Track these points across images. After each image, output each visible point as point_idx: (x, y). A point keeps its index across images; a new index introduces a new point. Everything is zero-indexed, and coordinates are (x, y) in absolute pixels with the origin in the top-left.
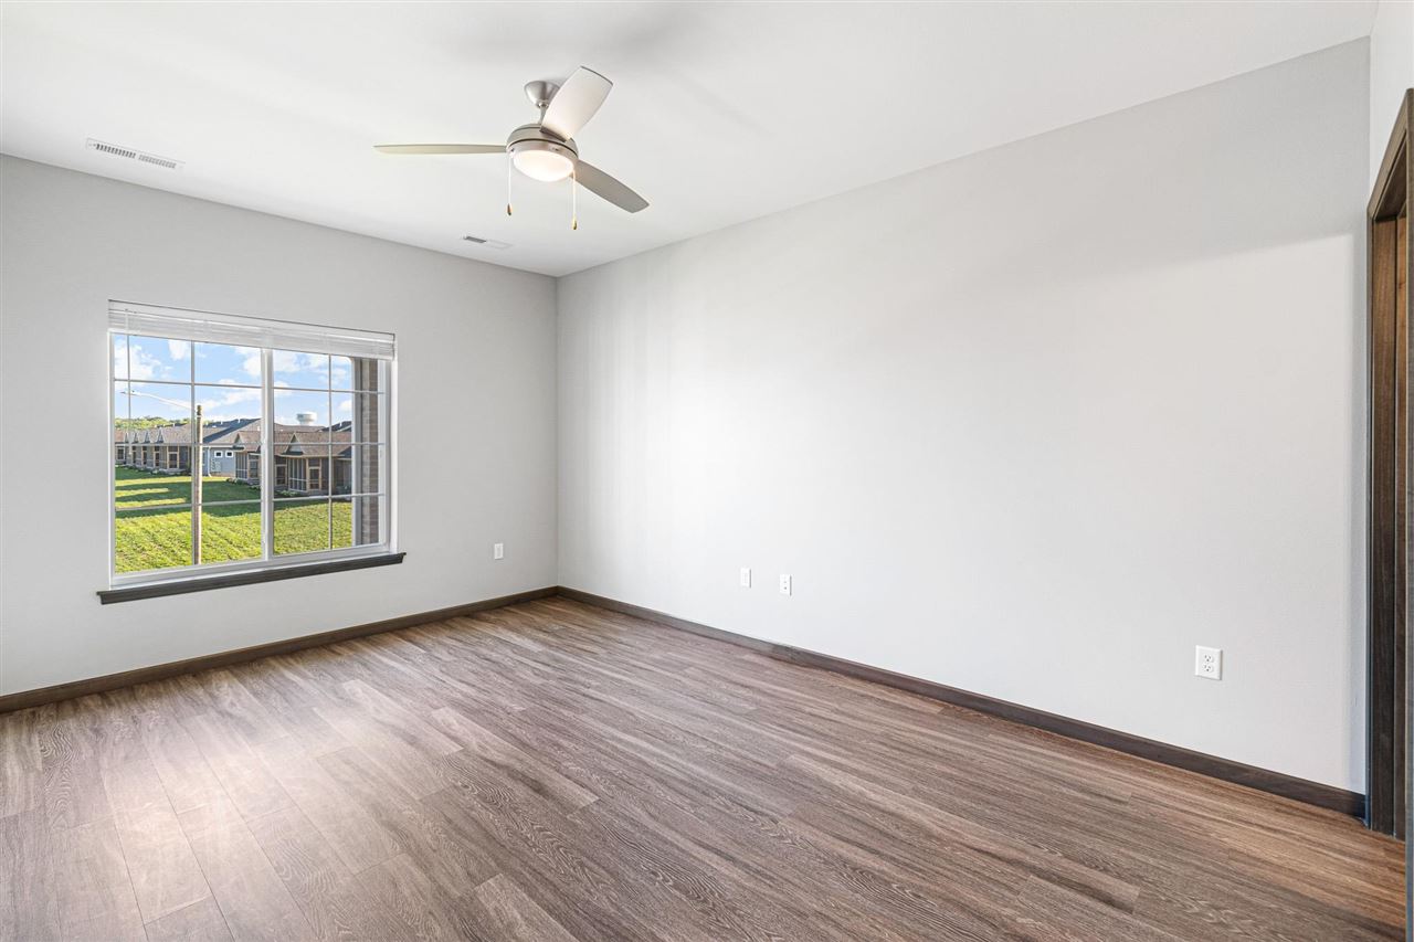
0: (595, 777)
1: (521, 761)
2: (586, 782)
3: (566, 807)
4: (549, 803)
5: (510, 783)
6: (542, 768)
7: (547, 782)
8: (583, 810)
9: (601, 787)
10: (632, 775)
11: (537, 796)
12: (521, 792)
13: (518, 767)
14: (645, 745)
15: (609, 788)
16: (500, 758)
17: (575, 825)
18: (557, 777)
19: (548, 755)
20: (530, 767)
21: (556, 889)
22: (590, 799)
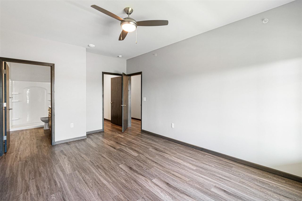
0: (118, 170)
1: (135, 176)
2: (120, 169)
3: (125, 164)
4: (128, 165)
5: (137, 169)
6: (130, 173)
7: (129, 169)
8: (122, 164)
9: (117, 168)
10: (110, 170)
11: (131, 167)
12: (134, 168)
13: (136, 174)
14: (102, 179)
15: (116, 168)
16: (141, 177)
17: (124, 161)
18: (127, 171)
19: (129, 177)
20: (133, 174)
21: (128, 154)
22: (120, 166)
